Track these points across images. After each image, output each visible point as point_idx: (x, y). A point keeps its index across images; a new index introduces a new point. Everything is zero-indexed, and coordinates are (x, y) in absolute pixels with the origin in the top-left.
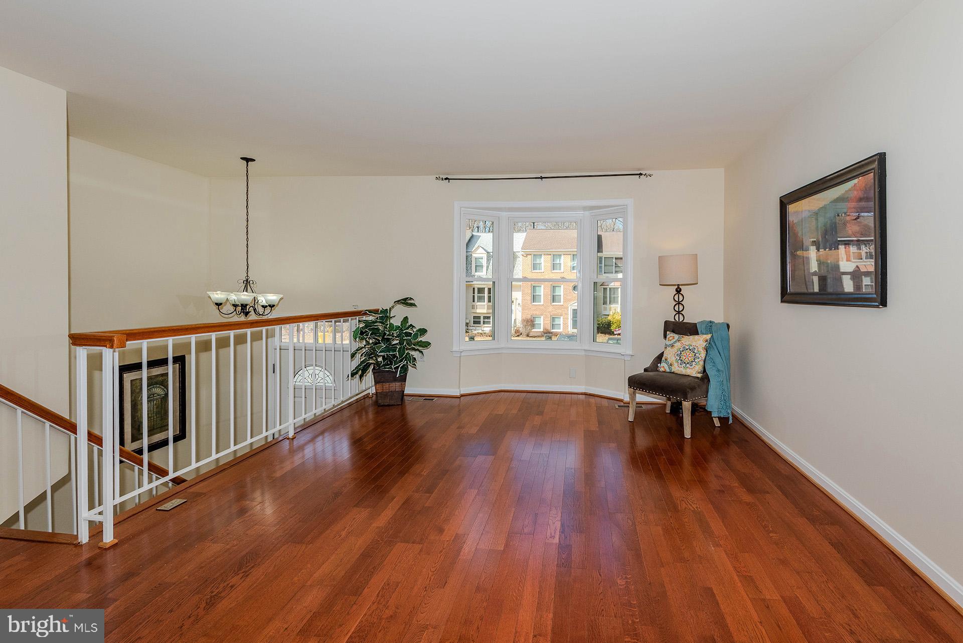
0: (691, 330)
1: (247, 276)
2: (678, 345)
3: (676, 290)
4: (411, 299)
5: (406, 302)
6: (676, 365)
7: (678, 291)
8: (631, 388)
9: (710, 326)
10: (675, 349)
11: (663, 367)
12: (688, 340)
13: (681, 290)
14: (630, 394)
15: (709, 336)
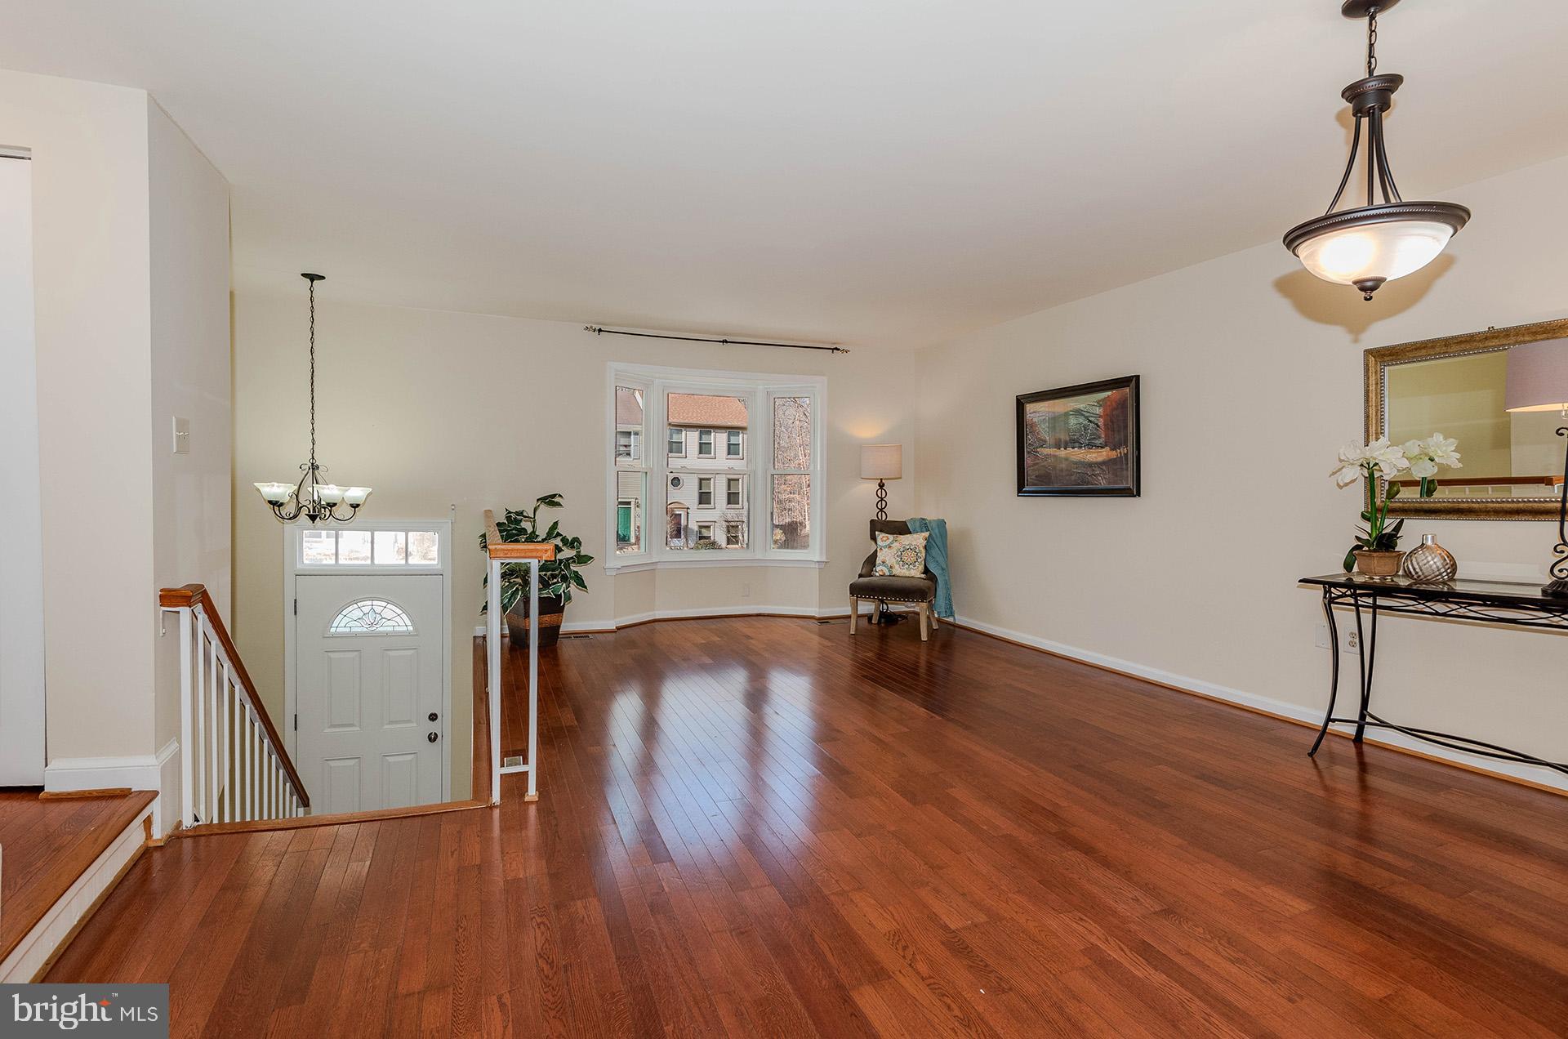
0: (900, 529)
1: (313, 458)
2: (895, 545)
3: (879, 485)
4: (560, 496)
5: (550, 501)
6: (897, 567)
7: (881, 486)
8: (853, 596)
9: (924, 525)
10: (894, 550)
11: (880, 569)
12: (905, 540)
13: (884, 485)
14: (852, 604)
15: (928, 533)
